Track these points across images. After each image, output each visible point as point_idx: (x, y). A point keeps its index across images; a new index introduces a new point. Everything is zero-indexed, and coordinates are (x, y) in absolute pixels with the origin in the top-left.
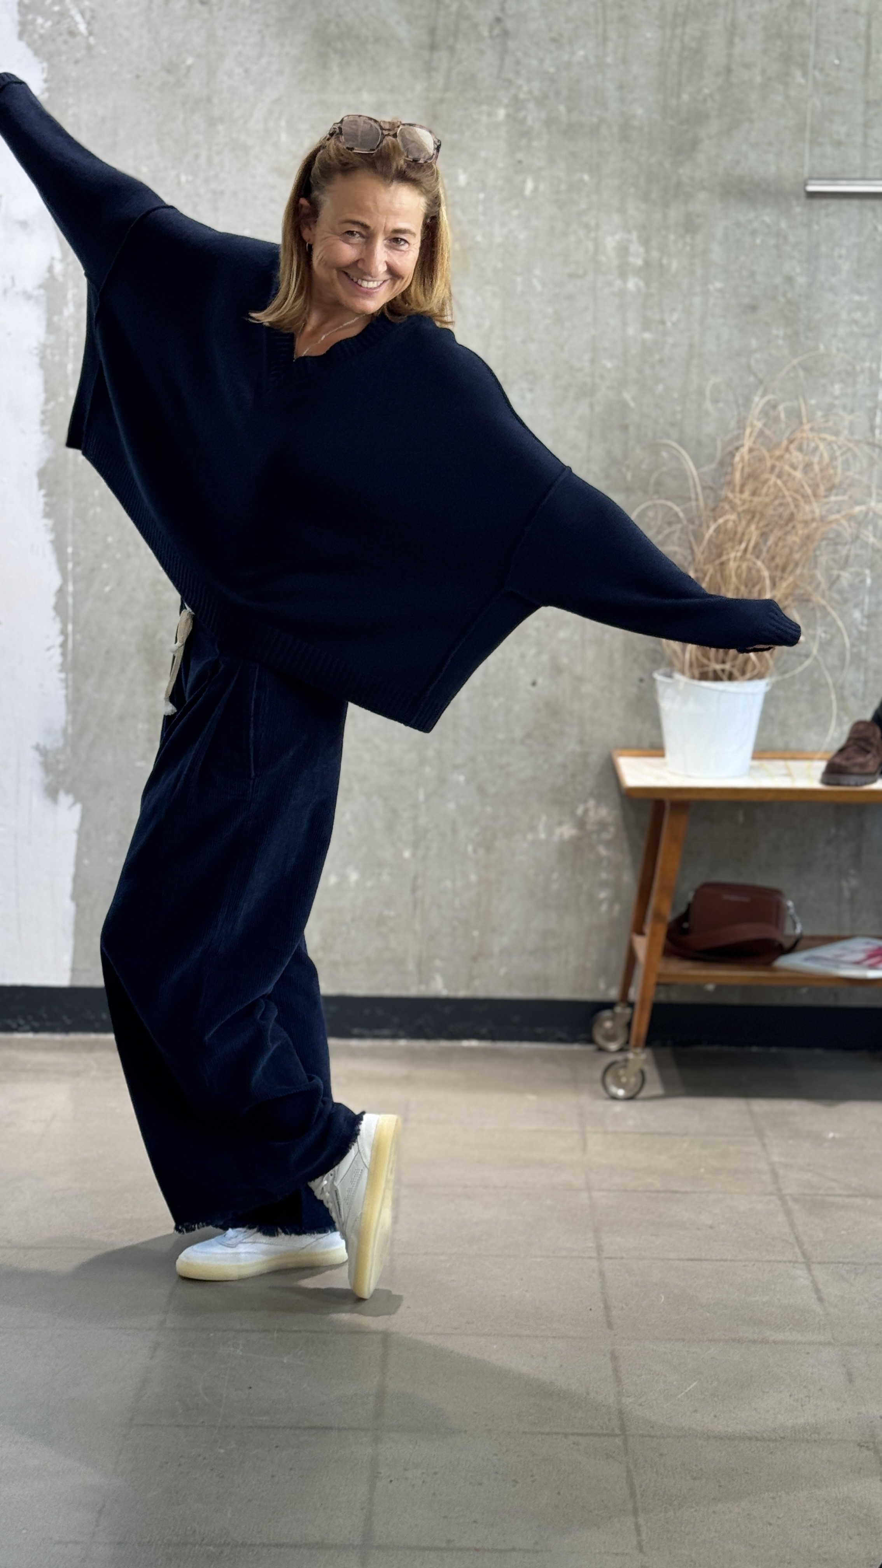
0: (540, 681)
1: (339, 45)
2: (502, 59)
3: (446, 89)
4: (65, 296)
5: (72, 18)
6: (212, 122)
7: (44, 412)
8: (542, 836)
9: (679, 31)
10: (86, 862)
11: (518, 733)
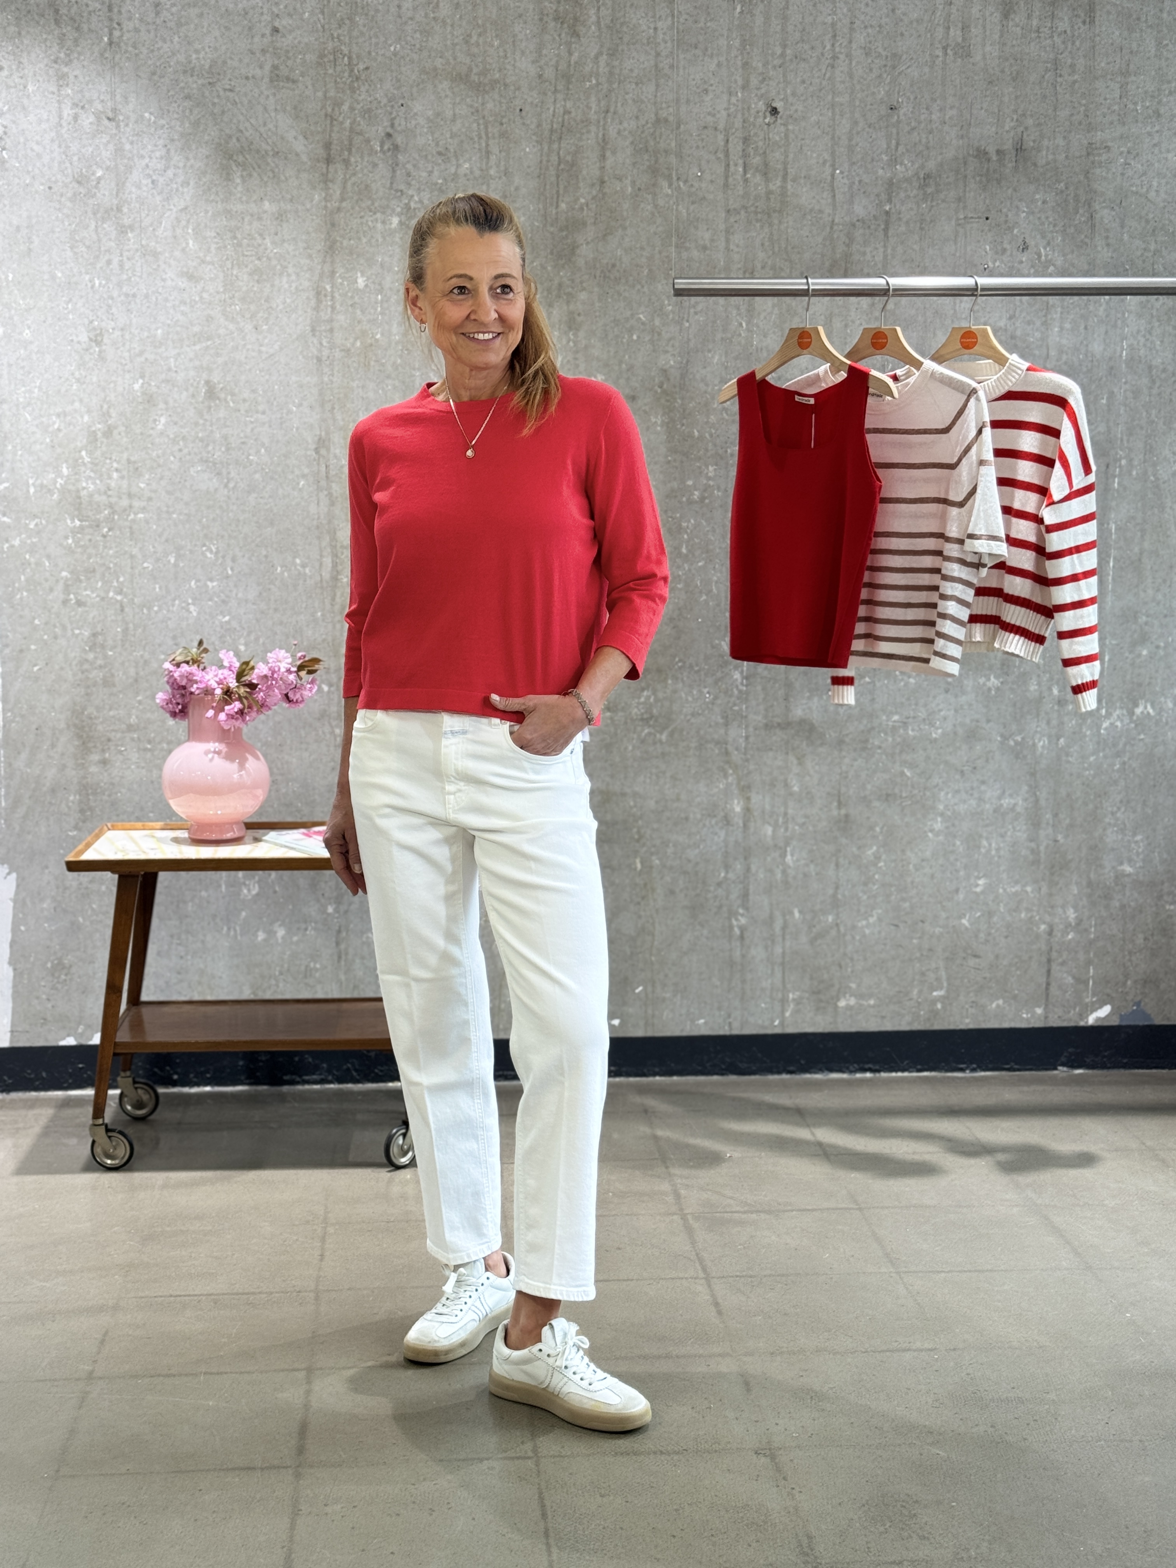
1: (241, 159)
2: (394, 171)
3: (343, 200)
6: (123, 230)
9: (555, 146)
10: (23, 928)
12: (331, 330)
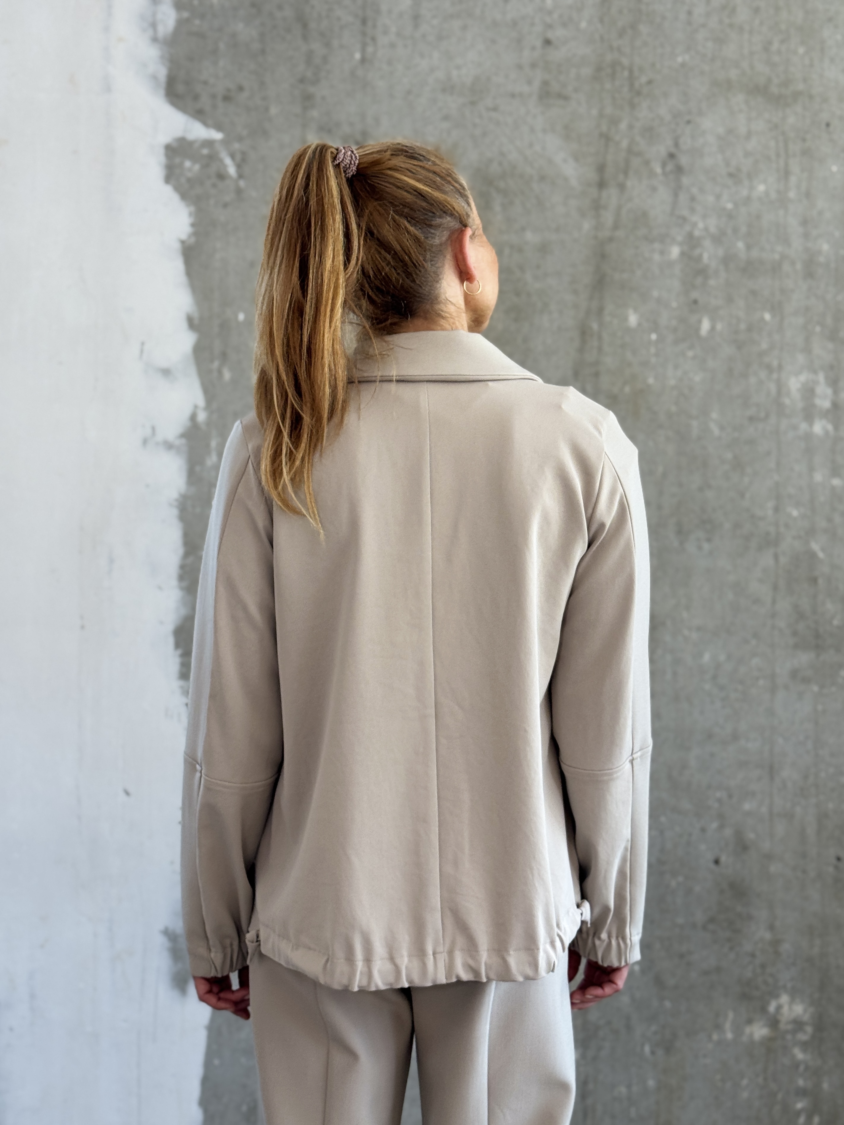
0: (723, 859)
1: (502, 184)
2: (676, 195)
3: (616, 226)
4: (208, 445)
5: (221, 161)
7: (182, 567)
8: (729, 1036)
10: (216, 1062)
11: (700, 917)
12: (597, 375)
